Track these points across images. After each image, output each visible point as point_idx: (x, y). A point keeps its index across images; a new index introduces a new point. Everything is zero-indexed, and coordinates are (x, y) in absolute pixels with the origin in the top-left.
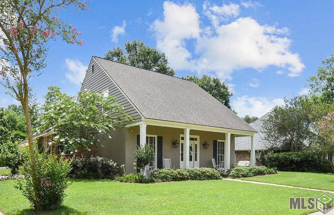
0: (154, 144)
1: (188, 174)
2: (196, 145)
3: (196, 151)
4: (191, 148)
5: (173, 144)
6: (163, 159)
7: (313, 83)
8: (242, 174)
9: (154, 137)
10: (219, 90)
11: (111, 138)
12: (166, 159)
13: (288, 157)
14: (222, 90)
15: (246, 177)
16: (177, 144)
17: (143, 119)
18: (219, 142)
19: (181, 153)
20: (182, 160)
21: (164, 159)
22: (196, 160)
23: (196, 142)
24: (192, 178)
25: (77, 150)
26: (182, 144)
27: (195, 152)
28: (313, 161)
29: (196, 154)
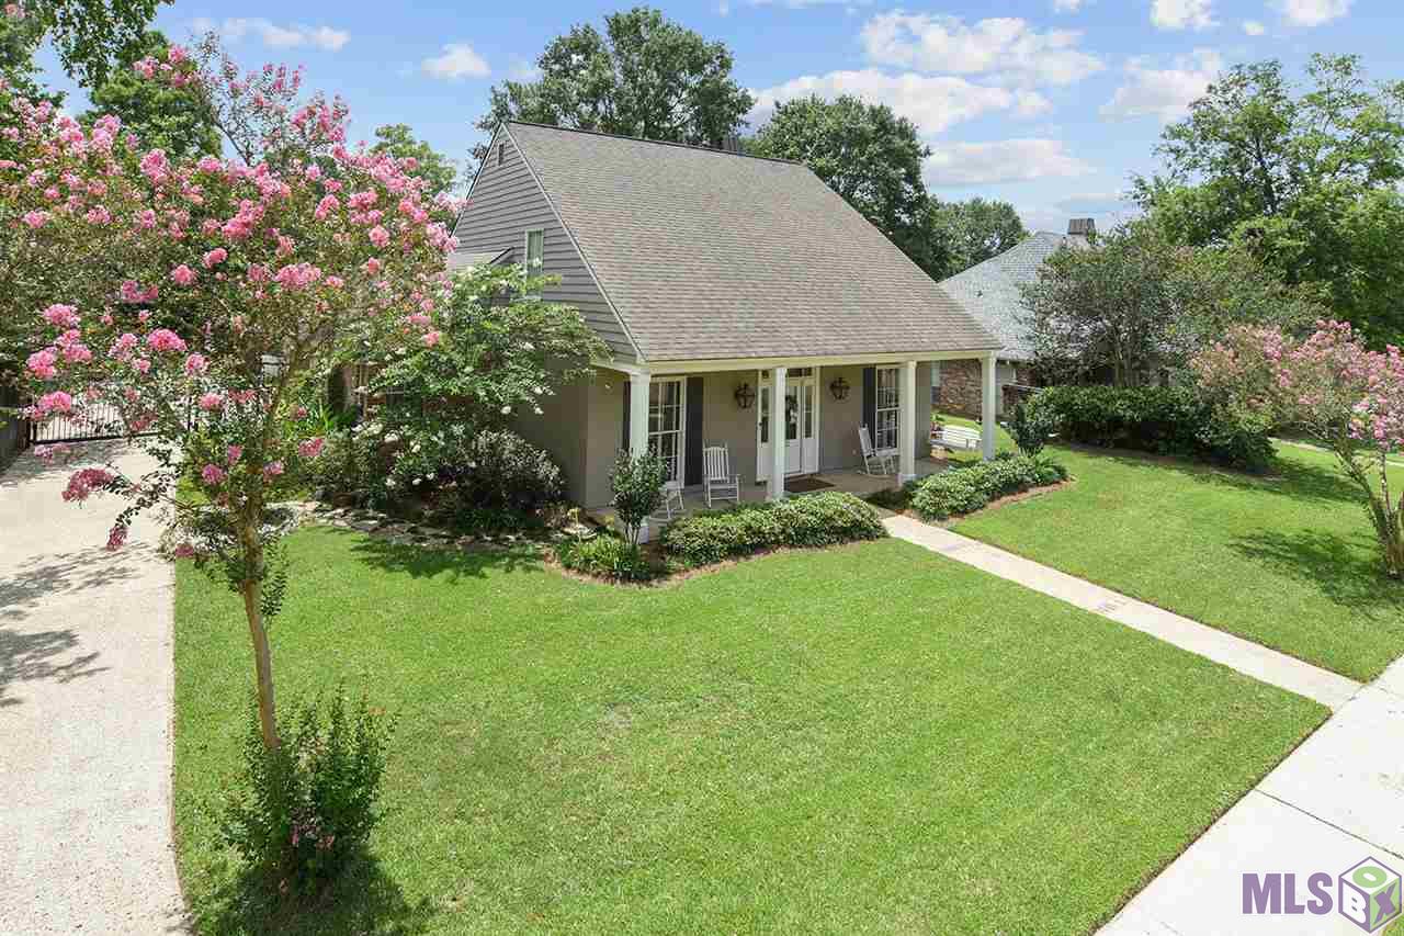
0: (678, 402)
1: (778, 526)
2: (809, 389)
3: (809, 407)
4: (791, 401)
5: (737, 395)
6: (704, 450)
7: (1181, 144)
8: (951, 506)
9: (678, 383)
10: (890, 142)
11: (541, 412)
12: (712, 448)
13: (1102, 407)
14: (898, 142)
15: (966, 512)
16: (749, 399)
17: (639, 359)
18: (880, 371)
19: (760, 421)
20: (765, 439)
21: (709, 449)
22: (808, 434)
23: (808, 381)
24: (791, 542)
25: (432, 475)
26: (765, 392)
27: (807, 409)
28: (1183, 425)
29: (809, 416)
